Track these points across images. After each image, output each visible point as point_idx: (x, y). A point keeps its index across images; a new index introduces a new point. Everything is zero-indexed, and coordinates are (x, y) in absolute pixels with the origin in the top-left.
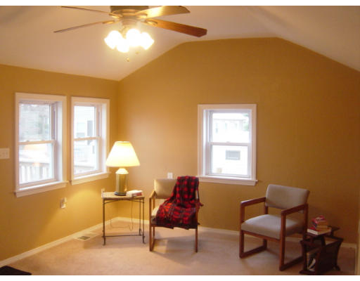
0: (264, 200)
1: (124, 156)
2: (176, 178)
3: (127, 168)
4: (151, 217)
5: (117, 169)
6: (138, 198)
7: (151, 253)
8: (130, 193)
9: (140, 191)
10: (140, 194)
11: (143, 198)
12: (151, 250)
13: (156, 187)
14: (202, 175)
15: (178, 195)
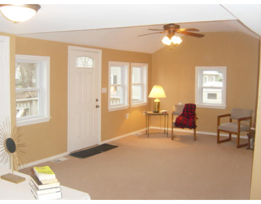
0: (229, 115)
1: (158, 92)
2: (184, 104)
3: (159, 99)
4: (172, 123)
5: (155, 99)
6: (165, 114)
7: (173, 141)
8: (161, 111)
9: (166, 111)
10: (166, 112)
11: (168, 114)
12: (172, 139)
13: (174, 109)
14: (197, 103)
15: (185, 113)
